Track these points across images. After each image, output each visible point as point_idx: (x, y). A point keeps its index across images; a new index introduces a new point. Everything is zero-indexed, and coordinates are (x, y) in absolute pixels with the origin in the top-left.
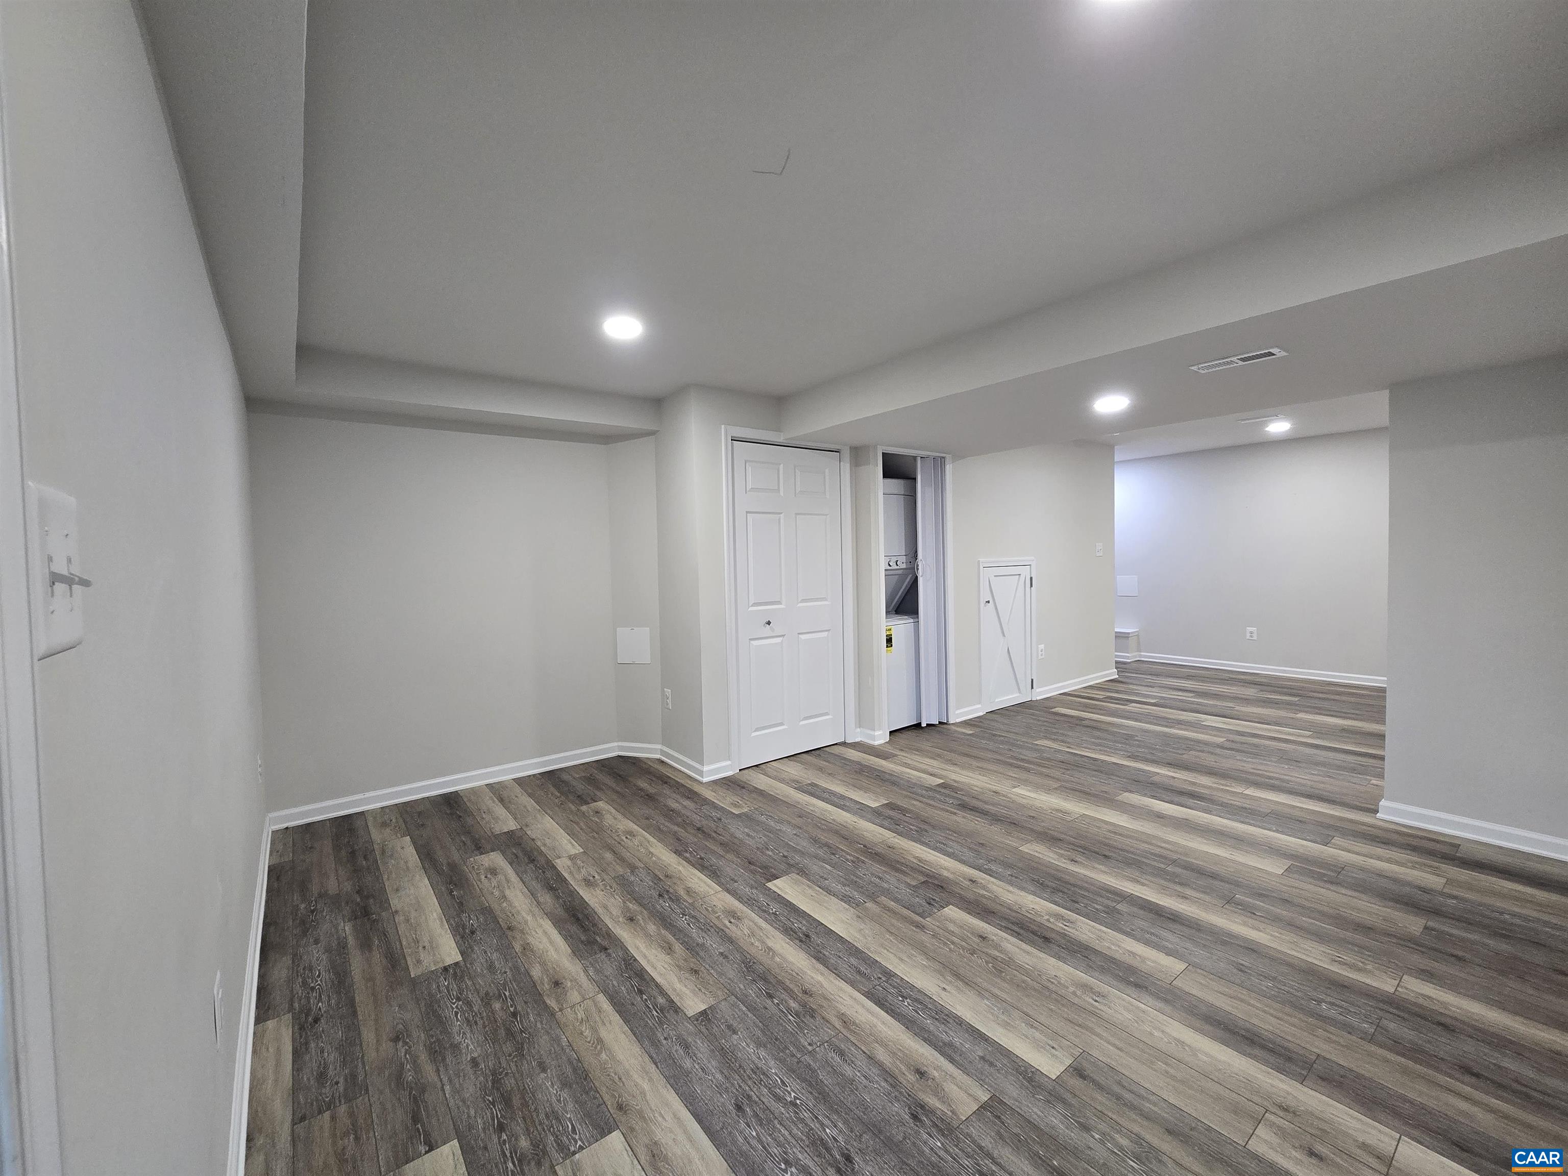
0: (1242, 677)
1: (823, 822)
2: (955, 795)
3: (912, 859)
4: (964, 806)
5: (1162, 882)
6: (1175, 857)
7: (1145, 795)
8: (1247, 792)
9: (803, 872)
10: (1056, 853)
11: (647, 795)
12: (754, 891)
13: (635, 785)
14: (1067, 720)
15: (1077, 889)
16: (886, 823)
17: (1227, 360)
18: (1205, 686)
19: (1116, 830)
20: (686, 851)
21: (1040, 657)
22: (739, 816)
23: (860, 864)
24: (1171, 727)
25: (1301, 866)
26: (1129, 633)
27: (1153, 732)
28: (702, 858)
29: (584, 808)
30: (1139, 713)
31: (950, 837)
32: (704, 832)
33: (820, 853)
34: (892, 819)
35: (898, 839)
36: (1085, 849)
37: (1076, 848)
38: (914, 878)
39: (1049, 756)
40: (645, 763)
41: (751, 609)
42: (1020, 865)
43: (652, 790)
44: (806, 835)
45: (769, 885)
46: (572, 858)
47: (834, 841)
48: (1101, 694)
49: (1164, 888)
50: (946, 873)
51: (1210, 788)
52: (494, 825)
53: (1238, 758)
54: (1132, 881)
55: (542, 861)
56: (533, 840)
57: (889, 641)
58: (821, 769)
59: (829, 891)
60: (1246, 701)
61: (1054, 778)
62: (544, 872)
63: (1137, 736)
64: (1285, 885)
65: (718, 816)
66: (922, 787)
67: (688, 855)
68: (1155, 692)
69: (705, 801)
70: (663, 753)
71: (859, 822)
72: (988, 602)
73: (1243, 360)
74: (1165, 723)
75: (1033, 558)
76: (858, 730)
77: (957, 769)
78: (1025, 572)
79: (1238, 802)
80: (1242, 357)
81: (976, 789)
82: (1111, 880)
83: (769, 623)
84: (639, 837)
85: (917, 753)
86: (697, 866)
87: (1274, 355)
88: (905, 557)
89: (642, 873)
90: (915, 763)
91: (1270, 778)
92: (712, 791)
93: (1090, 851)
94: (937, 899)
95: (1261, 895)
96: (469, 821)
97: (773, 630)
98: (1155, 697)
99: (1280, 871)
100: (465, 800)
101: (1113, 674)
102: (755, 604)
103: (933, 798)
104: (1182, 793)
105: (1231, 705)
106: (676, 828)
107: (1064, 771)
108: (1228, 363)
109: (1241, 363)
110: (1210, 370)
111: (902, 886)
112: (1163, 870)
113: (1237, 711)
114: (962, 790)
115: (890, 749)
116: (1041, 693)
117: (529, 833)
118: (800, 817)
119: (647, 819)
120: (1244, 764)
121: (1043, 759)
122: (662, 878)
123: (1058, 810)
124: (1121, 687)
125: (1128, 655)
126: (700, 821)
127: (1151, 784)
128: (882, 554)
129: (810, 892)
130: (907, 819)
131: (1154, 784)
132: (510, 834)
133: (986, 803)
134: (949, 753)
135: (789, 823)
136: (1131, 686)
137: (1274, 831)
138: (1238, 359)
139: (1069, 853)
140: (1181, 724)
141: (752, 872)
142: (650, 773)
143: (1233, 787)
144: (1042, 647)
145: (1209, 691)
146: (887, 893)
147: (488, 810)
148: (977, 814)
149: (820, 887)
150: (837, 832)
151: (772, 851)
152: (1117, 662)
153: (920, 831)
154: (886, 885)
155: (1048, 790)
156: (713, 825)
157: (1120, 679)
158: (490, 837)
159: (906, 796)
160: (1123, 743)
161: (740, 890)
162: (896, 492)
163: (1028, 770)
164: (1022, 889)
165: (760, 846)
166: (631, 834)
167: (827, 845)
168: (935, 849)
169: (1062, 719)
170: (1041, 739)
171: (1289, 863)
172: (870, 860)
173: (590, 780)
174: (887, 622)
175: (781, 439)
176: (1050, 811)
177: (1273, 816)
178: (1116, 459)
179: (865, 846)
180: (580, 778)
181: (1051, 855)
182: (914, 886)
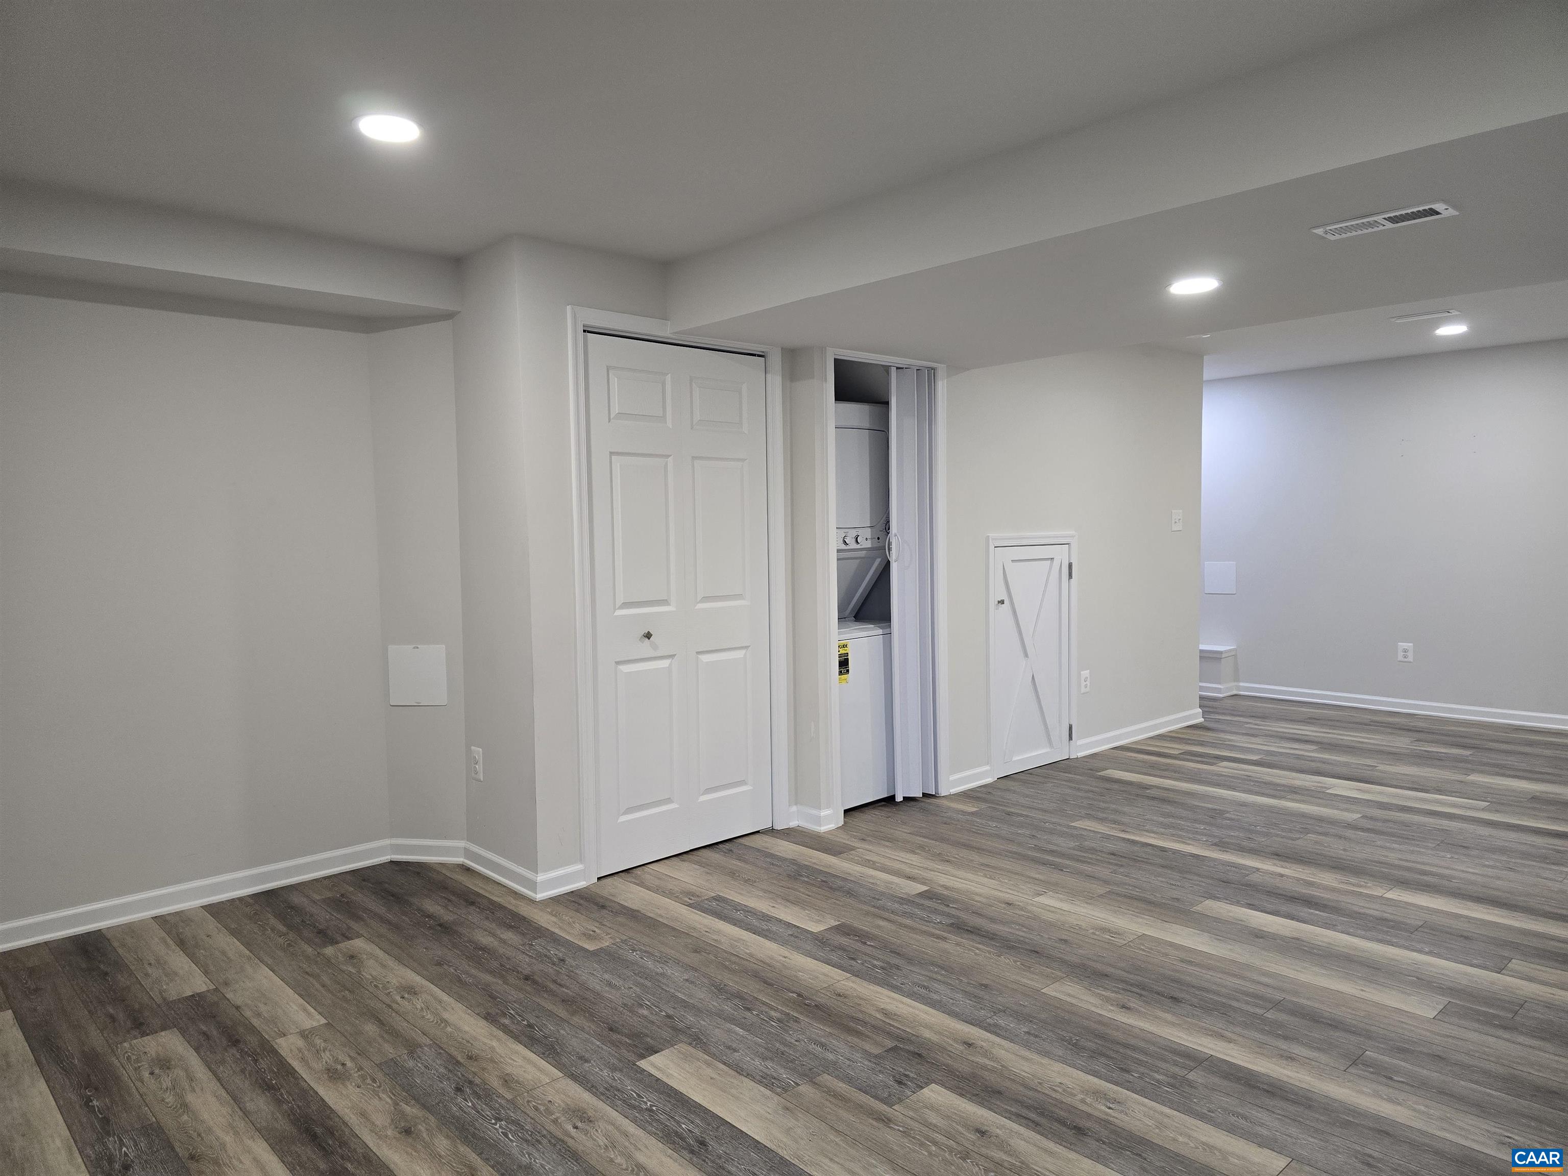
0: (1390, 720)
1: (733, 959)
2: (946, 909)
3: (873, 1013)
4: (960, 927)
5: (1258, 1036)
6: (1278, 996)
7: (1238, 903)
8: (1389, 895)
9: (698, 1040)
10: (1099, 996)
11: (440, 925)
12: (617, 1075)
13: (419, 910)
14: (1122, 789)
15: (1129, 1052)
16: (834, 957)
17: (1368, 220)
18: (1334, 734)
19: (1190, 957)
20: (504, 1015)
21: (1083, 690)
22: (595, 954)
23: (792, 1024)
24: (1280, 798)
25: (1463, 1006)
26: (1221, 653)
27: (1254, 805)
28: (530, 1026)
29: (329, 951)
30: (1232, 777)
31: (935, 976)
32: (535, 982)
33: (728, 1008)
34: (845, 950)
35: (853, 982)
36: (1143, 989)
37: (1129, 987)
38: (876, 1043)
39: (1093, 845)
40: (438, 873)
41: (619, 613)
42: (1043, 1016)
43: (448, 917)
44: (706, 981)
45: (643, 1064)
46: (304, 1035)
47: (751, 988)
48: (1176, 748)
49: (1262, 1045)
50: (927, 1034)
51: (1333, 890)
52: (168, 984)
53: (1379, 843)
54: (1211, 1035)
55: (253, 1041)
56: (238, 1008)
57: (844, 664)
58: (733, 874)
59: (739, 1070)
60: (1396, 756)
61: (1098, 879)
62: (256, 1061)
63: (1228, 812)
64: (1438, 1034)
65: (561, 955)
66: (894, 898)
67: (506, 1021)
68: (1257, 743)
69: (539, 932)
70: (468, 853)
71: (791, 957)
72: (1002, 602)
73: (1392, 220)
74: (1272, 792)
75: (1072, 532)
76: (794, 808)
77: (949, 868)
78: (1061, 555)
79: (1374, 910)
80: (1392, 215)
81: (977, 898)
82: (1181, 1034)
83: (648, 636)
84: (424, 996)
85: (887, 844)
86: (523, 1038)
87: (1438, 213)
88: (869, 529)
89: (428, 1054)
90: (883, 860)
91: (1425, 873)
92: (551, 914)
93: (1151, 991)
94: (912, 1075)
95: (1402, 1050)
96: (123, 980)
97: (655, 647)
98: (1259, 752)
99: (1432, 1014)
100: (116, 944)
101: (1196, 716)
102: (626, 605)
103: (911, 916)
104: (1293, 899)
105: (1369, 762)
106: (488, 978)
107: (1115, 868)
108: (1370, 225)
109: (1389, 225)
110: (1344, 236)
111: (857, 1056)
112: (1261, 1018)
113: (1381, 772)
114: (956, 901)
115: (844, 839)
116: (1083, 747)
117: (230, 996)
118: (696, 951)
119: (439, 964)
120: (1386, 853)
121: (1081, 848)
122: (462, 1061)
123: (1104, 930)
124: (1208, 736)
125: (1219, 686)
126: (529, 965)
127: (1246, 885)
128: (833, 525)
129: (709, 1072)
130: (869, 950)
131: (1253, 887)
132: (196, 1000)
133: (992, 920)
134: (938, 843)
135: (678, 962)
136: (1222, 735)
137: (1427, 953)
138: (1385, 219)
139: (1120, 996)
140: (1296, 793)
141: (614, 1044)
142: (445, 888)
143: (1369, 887)
144: (1085, 673)
145: (1340, 742)
146: (831, 1067)
147: (158, 961)
148: (978, 939)
149: (725, 1064)
150: (756, 975)
151: (649, 1008)
152: (1202, 698)
153: (888, 968)
154: (831, 1057)
155: (1090, 898)
156: (550, 970)
157: (1207, 724)
158: (159, 1006)
159: (867, 913)
160: (1206, 823)
161: (593, 1075)
162: (855, 424)
163: (1059, 868)
164: (1046, 1054)
165: (630, 1002)
166: (411, 991)
167: (739, 996)
168: (911, 995)
169: (1116, 786)
170: (1082, 818)
171: (1445, 1000)
172: (808, 1016)
173: (342, 904)
174: (839, 633)
175: (666, 331)
176: (1091, 931)
177: (1426, 930)
178: (1206, 376)
179: (799, 995)
180: (324, 900)
181: (1092, 1000)
182: (876, 1056)
